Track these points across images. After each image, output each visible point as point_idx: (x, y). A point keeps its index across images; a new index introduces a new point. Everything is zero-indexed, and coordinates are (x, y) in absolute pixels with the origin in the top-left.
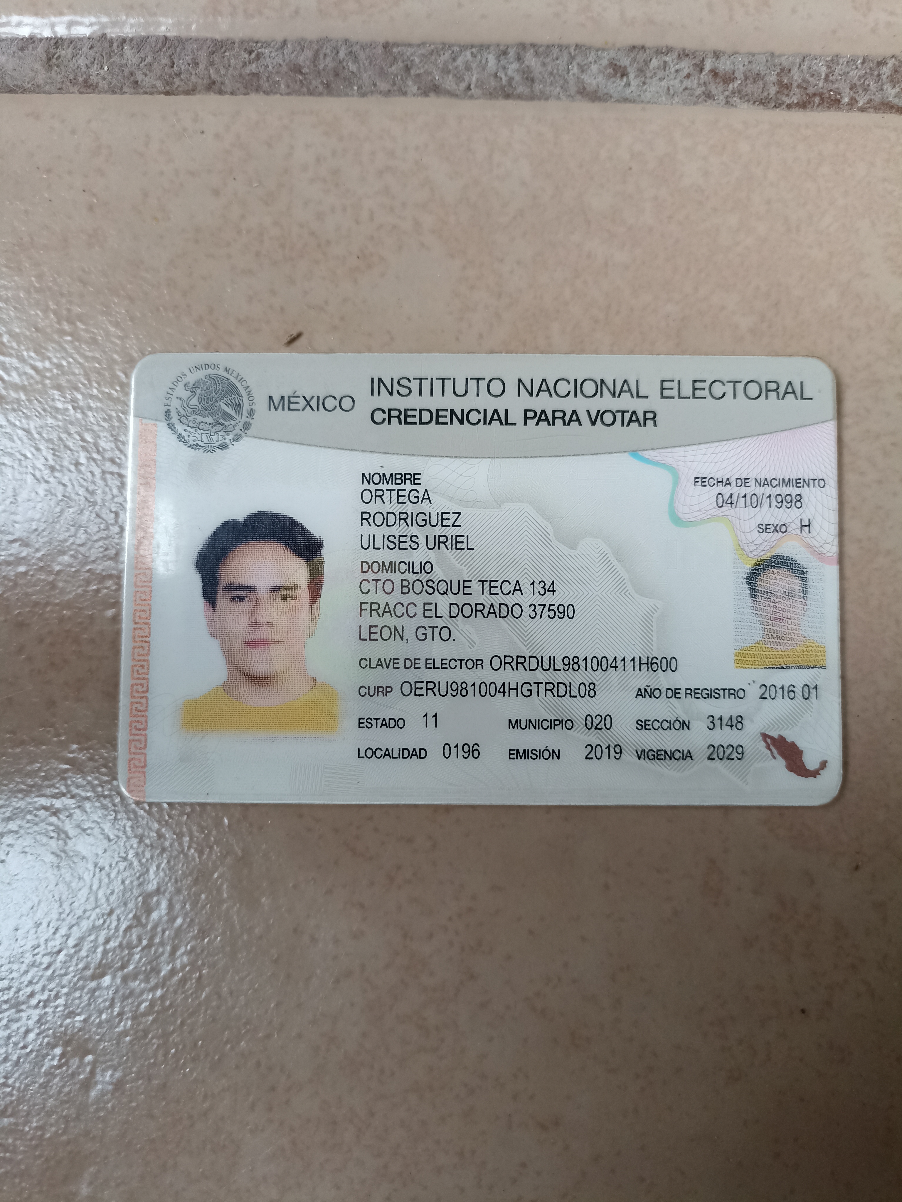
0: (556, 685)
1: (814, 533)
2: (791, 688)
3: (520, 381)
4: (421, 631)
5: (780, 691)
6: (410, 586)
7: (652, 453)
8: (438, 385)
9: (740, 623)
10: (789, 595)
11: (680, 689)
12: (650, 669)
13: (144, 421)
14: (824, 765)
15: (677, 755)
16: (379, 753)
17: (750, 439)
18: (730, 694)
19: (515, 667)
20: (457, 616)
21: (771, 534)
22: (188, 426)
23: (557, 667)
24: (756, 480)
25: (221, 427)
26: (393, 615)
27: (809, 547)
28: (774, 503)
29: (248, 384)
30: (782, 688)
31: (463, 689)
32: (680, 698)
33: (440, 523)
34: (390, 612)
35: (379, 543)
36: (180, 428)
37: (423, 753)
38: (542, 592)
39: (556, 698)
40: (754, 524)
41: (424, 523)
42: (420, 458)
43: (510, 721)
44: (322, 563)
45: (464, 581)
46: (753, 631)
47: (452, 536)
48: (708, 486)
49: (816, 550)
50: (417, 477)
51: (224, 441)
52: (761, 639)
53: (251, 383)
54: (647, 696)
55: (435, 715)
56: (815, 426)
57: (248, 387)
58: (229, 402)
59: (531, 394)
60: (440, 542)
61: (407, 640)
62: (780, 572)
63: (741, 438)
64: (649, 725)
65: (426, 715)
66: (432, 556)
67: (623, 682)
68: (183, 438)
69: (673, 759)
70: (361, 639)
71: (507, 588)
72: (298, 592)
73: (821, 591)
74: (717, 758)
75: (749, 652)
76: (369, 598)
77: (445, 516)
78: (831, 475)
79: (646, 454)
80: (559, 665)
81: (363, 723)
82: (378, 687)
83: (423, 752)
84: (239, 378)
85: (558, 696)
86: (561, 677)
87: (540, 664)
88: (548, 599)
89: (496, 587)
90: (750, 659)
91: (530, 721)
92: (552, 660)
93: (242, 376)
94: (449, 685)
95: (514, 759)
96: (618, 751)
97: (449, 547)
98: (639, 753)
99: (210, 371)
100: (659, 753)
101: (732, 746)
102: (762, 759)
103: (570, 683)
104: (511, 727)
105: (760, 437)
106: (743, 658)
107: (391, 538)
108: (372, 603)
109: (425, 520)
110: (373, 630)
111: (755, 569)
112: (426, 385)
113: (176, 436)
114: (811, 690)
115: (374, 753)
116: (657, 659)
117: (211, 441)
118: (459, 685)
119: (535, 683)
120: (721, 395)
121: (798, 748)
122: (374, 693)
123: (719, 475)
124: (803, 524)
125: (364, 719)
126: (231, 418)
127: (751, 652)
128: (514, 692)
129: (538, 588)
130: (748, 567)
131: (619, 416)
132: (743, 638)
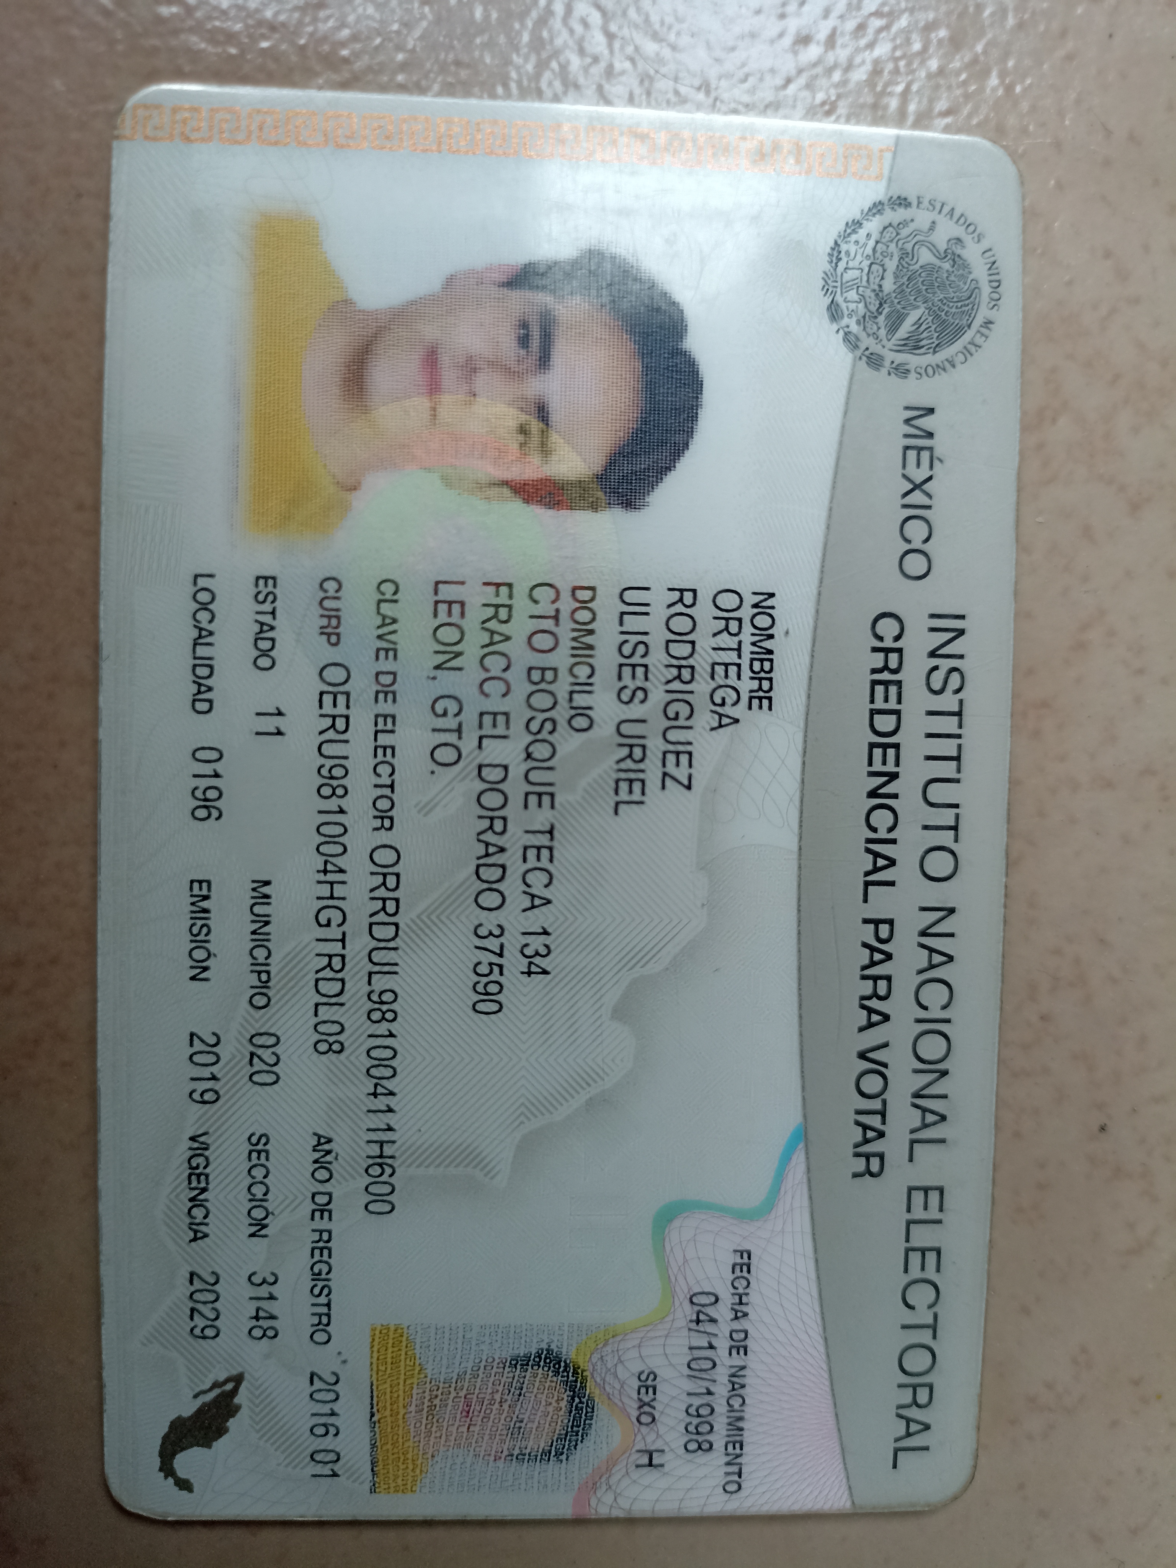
0: (339, 976)
1: (635, 1474)
2: (332, 1430)
3: (952, 911)
4: (453, 708)
5: (326, 1409)
6: (543, 686)
7: (802, 1168)
8: (948, 747)
9: (460, 1335)
10: (517, 1429)
11: (330, 1219)
12: (371, 1161)
13: (888, 156)
14: (184, 1485)
15: (198, 1213)
16: (203, 616)
17: (824, 1357)
18: (320, 1315)
19: (376, 894)
20: (483, 780)
21: (635, 1396)
22: (877, 242)
23: (375, 978)
24: (743, 1368)
25: (873, 308)
26: (486, 650)
27: (611, 1464)
28: (696, 1401)
29: (959, 366)
30: (333, 1414)
31: (334, 790)
32: (313, 1219)
33: (671, 748)
34: (491, 644)
35: (632, 623)
36: (873, 226)
37: (202, 706)
38: (528, 951)
39: (312, 977)
40: (656, 1363)
41: (671, 715)
42: (802, 709)
43: (267, 883)
44: (594, 507)
45: (552, 795)
46: (445, 1362)
47: (642, 771)
48: (732, 1277)
49: (603, 1479)
50: (765, 702)
51: (846, 312)
52: (429, 1376)
53: (963, 373)
54: (317, 1155)
55: (279, 733)
56: (843, 1475)
57: (954, 366)
58: (923, 327)
59: (924, 933)
60: (631, 746)
61: (434, 678)
62: (562, 1413)
63: (826, 1339)
64: (259, 1158)
65: (280, 713)
66: (605, 729)
67: (346, 1109)
68: (854, 231)
69: (190, 1204)
70: (437, 583)
71: (537, 880)
72: (535, 459)
73: (523, 1486)
74: (192, 1289)
75: (403, 1353)
76: (521, 603)
77: (684, 759)
78: (747, 1504)
79: (799, 1160)
80: (380, 983)
81: (266, 585)
82: (338, 618)
83: (204, 706)
84: (972, 348)
85: (317, 981)
86: (356, 986)
87: (382, 945)
88: (514, 962)
89: (539, 859)
90: (389, 1356)
91: (267, 923)
92: (390, 969)
93: (975, 354)
94: (342, 762)
95: (191, 889)
96: (207, 1097)
97: (623, 766)
98: (202, 1139)
99: (986, 290)
100: (203, 1178)
101: (217, 1318)
102: (192, 1372)
103: (342, 1005)
104: (255, 885)
105: (826, 1376)
106: (391, 1341)
107: (641, 649)
108: (510, 607)
109: (676, 718)
110: (456, 608)
111: (566, 1366)
112: (949, 725)
113: (858, 217)
114: (330, 1466)
115: (204, 607)
116: (391, 1175)
117: (845, 287)
118: (341, 782)
119: (344, 934)
120: (910, 1302)
121: (216, 1439)
122: (326, 609)
123: (754, 1297)
124: (655, 1455)
125: (275, 586)
126: (893, 328)
127: (403, 1357)
128: (325, 891)
129: (536, 943)
130: (570, 1352)
131: (876, 1105)
132: (432, 1342)
